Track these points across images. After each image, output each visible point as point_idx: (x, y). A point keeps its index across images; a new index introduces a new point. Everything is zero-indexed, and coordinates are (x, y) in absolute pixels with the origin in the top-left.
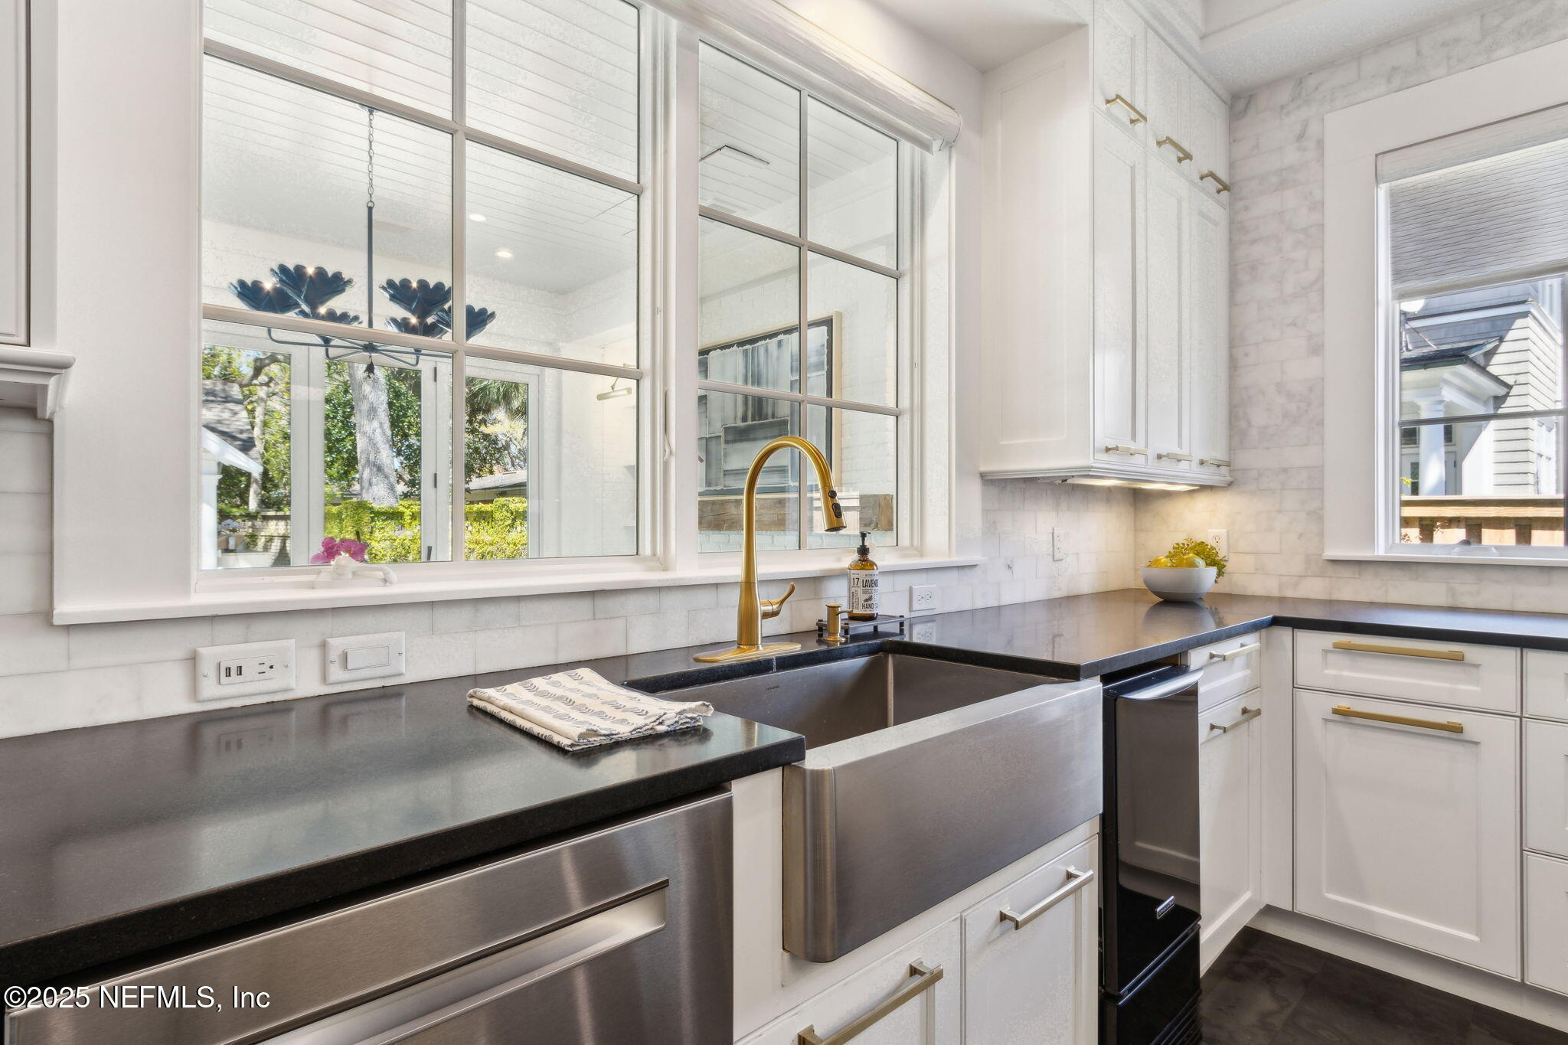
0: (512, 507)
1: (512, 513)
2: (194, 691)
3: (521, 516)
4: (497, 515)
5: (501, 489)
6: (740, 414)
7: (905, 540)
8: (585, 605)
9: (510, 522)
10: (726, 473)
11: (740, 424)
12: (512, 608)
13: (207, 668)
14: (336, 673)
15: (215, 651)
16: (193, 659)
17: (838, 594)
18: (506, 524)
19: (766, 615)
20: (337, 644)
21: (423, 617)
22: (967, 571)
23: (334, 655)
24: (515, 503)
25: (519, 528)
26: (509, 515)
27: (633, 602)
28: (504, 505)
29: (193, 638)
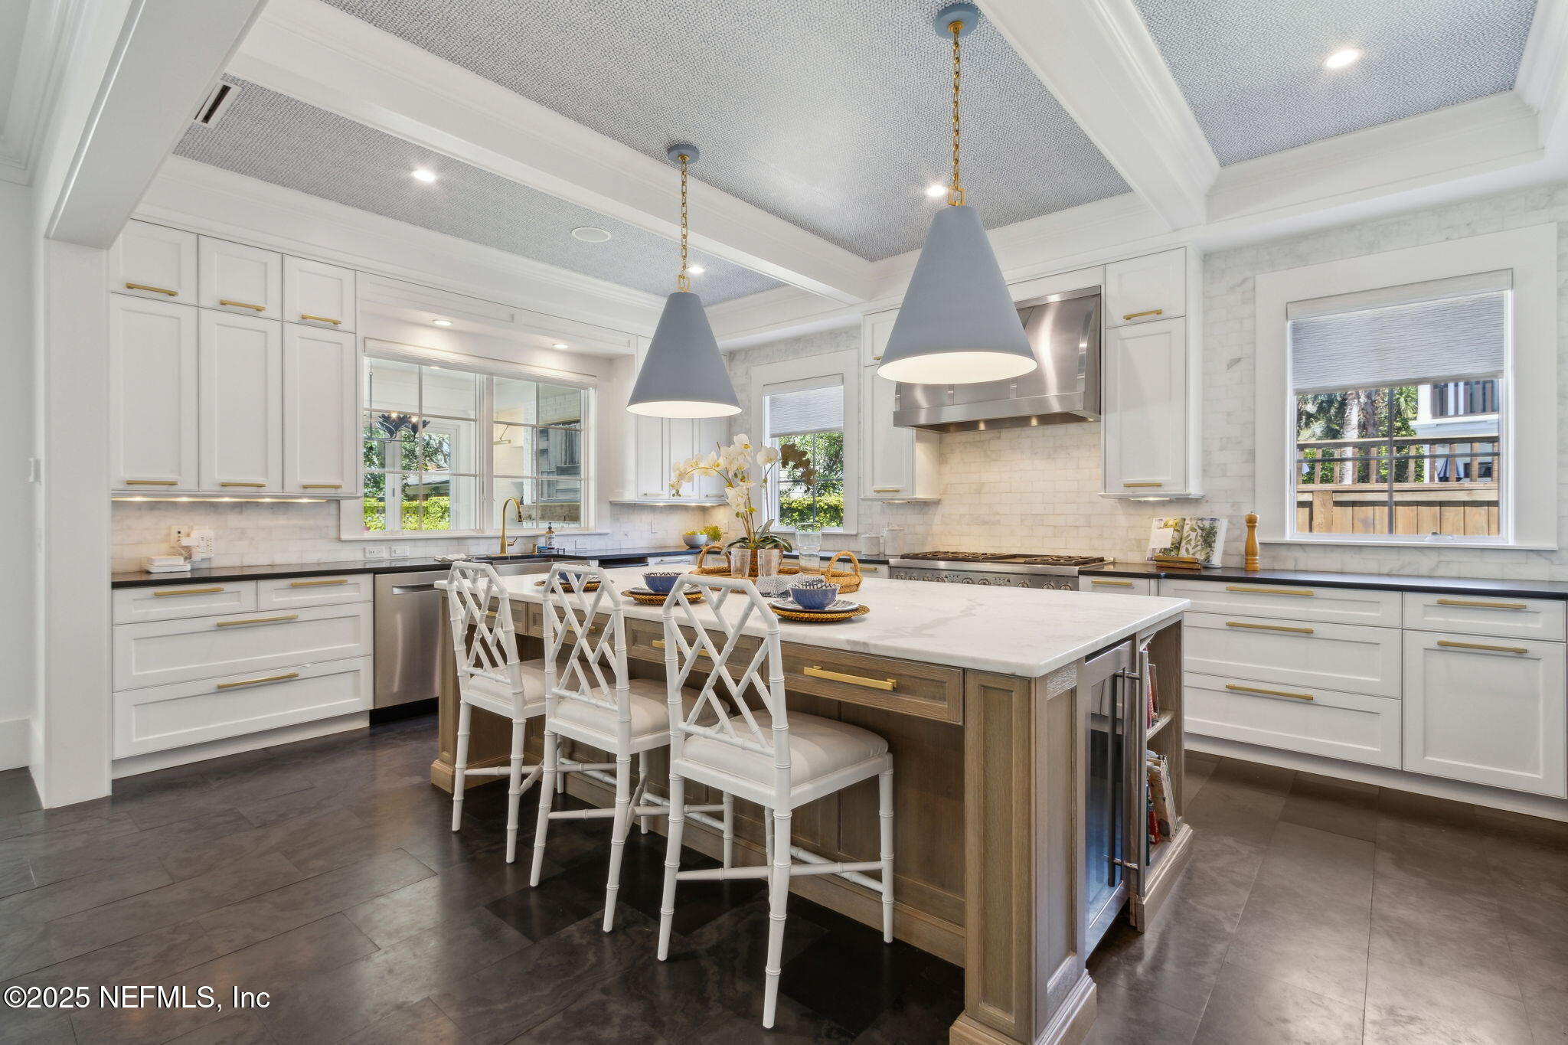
0: (442, 503)
1: (442, 508)
2: (364, 556)
3: (445, 510)
4: (431, 510)
5: (434, 485)
6: (563, 461)
7: (583, 525)
8: (455, 542)
9: (440, 514)
10: (557, 491)
11: (563, 465)
12: (435, 541)
13: (367, 551)
14: (393, 555)
15: (370, 547)
16: (364, 549)
17: (542, 542)
18: (438, 516)
19: (509, 545)
20: (393, 548)
21: (412, 543)
22: (602, 536)
23: (393, 550)
24: (444, 501)
25: (447, 519)
26: (439, 509)
27: (470, 542)
28: (435, 503)
29: (364, 545)
